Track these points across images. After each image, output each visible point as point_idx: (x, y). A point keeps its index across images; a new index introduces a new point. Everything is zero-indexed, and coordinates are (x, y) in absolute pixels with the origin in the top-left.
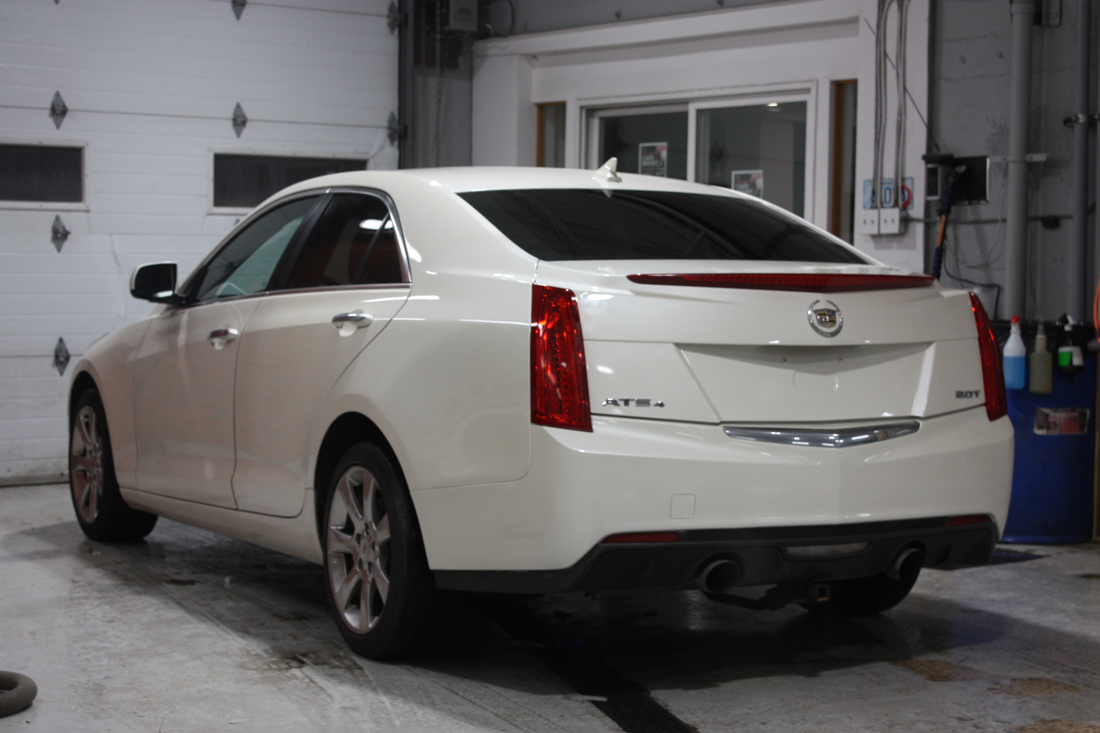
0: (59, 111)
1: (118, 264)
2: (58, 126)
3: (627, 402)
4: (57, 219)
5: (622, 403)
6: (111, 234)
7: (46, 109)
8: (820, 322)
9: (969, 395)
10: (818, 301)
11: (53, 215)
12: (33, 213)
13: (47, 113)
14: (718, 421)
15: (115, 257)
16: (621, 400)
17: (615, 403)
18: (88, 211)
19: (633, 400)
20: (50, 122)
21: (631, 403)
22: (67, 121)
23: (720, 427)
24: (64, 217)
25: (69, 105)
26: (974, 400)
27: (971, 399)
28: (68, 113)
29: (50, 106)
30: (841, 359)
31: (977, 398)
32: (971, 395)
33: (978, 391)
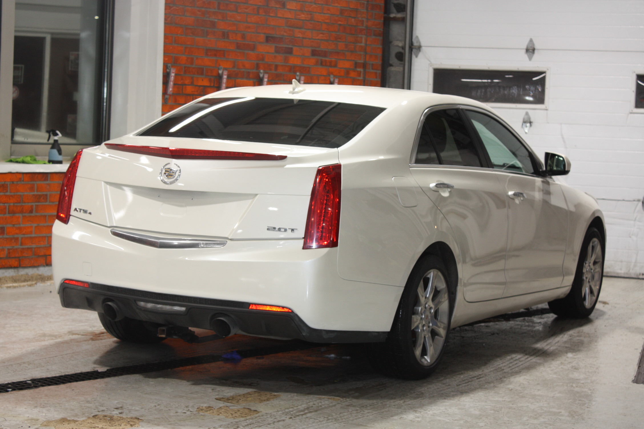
0: (531, 50)
1: (564, 142)
2: (530, 59)
4: (527, 114)
5: (79, 210)
6: (561, 124)
7: (523, 49)
8: (165, 175)
9: (282, 230)
11: (524, 112)
12: (512, 110)
13: (524, 51)
14: (109, 226)
15: (563, 138)
17: (77, 209)
18: (547, 110)
19: (82, 209)
20: (525, 57)
21: (81, 211)
22: (535, 56)
23: (110, 229)
24: (531, 113)
25: (537, 46)
26: (289, 234)
27: (285, 233)
28: (536, 51)
29: (525, 47)
30: (192, 199)
31: (292, 233)
32: (286, 230)
33: (297, 229)
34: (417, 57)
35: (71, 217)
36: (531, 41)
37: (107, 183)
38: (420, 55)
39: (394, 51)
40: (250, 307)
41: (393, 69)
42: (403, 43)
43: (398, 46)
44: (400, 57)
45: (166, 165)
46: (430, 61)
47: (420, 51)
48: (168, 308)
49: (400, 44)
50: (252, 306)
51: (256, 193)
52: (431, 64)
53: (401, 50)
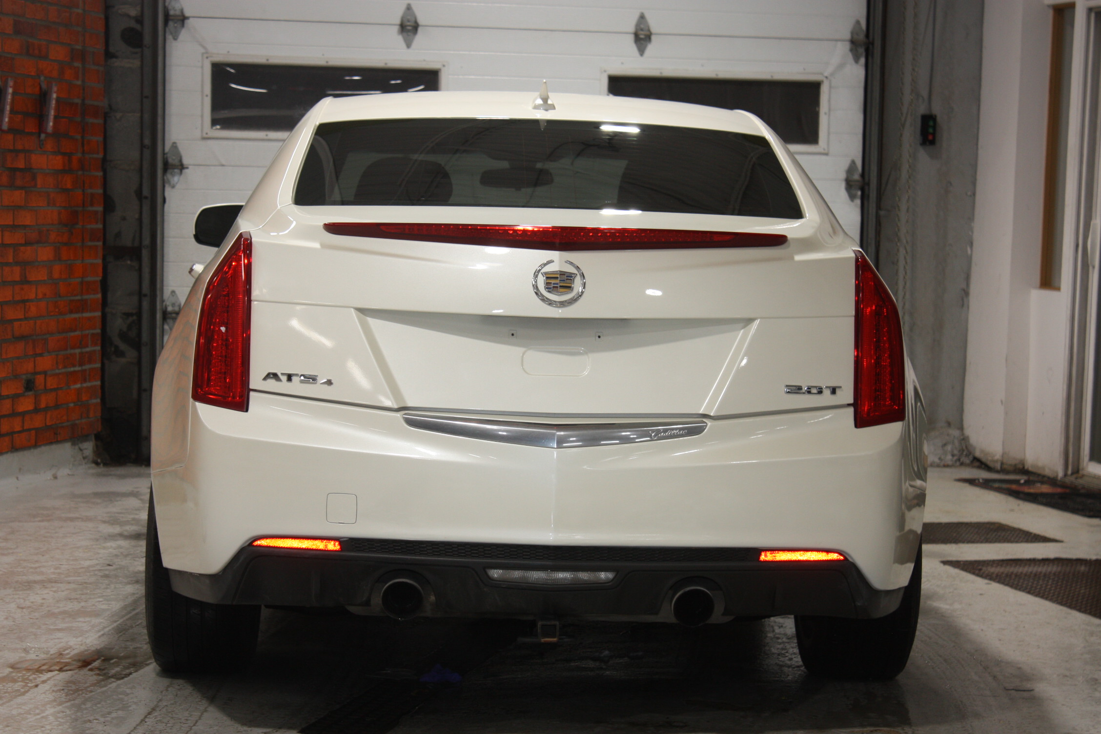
0: (409, 27)
2: (409, 46)
3: (290, 377)
5: (284, 378)
7: (394, 25)
8: (549, 287)
9: (814, 391)
10: (549, 262)
13: (396, 29)
14: (396, 406)
16: (282, 374)
17: (275, 376)
19: (296, 375)
20: (399, 40)
21: (294, 378)
22: (419, 39)
23: (399, 415)
25: (421, 20)
26: (827, 398)
27: (818, 397)
28: (420, 30)
29: (398, 22)
30: (599, 337)
31: (833, 397)
32: (820, 392)
33: (840, 387)
34: (175, 39)
35: (252, 394)
36: (409, 8)
37: (362, 311)
38: (184, 34)
39: (118, 26)
40: (763, 558)
41: (116, 63)
42: (138, 8)
43: (129, 16)
44: (133, 38)
45: (545, 265)
46: (204, 47)
47: (183, 25)
48: (536, 576)
49: (133, 12)
50: (766, 556)
51: (752, 316)
52: (206, 54)
53: (133, 24)
